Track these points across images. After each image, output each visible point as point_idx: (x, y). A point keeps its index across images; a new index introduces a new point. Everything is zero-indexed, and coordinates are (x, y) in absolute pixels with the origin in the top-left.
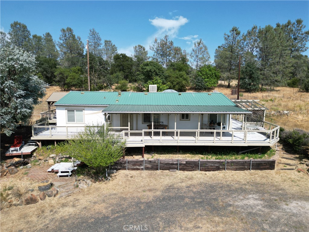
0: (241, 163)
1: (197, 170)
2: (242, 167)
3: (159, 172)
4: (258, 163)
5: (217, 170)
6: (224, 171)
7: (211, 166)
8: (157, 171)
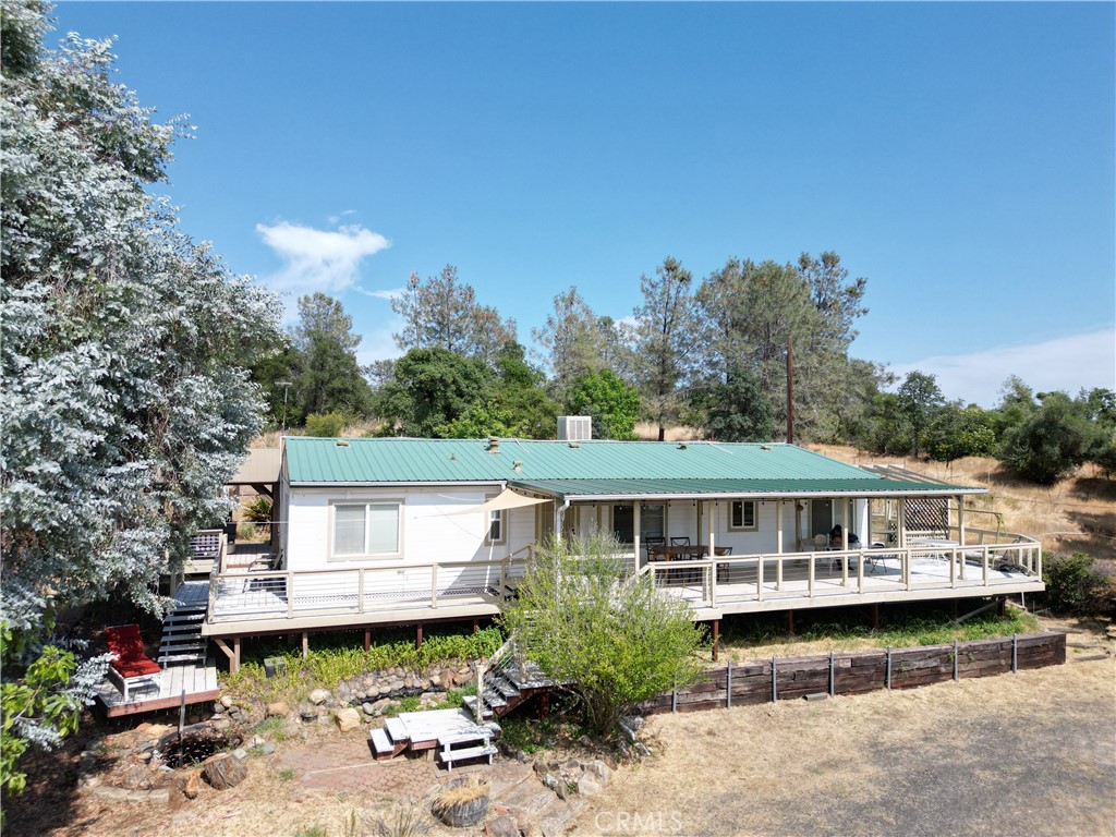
0: (993, 652)
1: (881, 688)
2: (992, 662)
3: (777, 705)
4: (1029, 644)
5: (934, 682)
6: (951, 681)
7: (919, 669)
8: (770, 703)
